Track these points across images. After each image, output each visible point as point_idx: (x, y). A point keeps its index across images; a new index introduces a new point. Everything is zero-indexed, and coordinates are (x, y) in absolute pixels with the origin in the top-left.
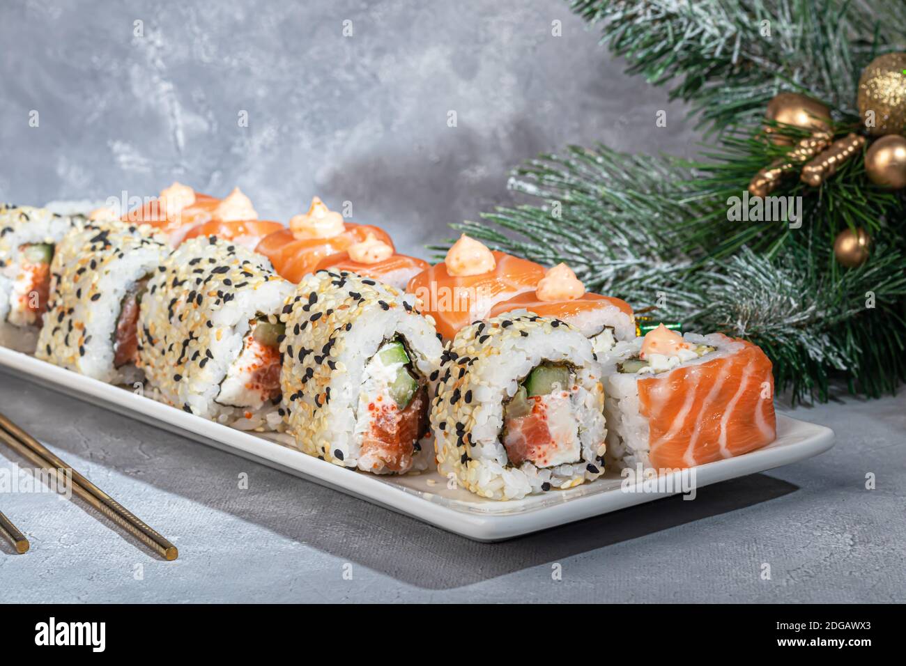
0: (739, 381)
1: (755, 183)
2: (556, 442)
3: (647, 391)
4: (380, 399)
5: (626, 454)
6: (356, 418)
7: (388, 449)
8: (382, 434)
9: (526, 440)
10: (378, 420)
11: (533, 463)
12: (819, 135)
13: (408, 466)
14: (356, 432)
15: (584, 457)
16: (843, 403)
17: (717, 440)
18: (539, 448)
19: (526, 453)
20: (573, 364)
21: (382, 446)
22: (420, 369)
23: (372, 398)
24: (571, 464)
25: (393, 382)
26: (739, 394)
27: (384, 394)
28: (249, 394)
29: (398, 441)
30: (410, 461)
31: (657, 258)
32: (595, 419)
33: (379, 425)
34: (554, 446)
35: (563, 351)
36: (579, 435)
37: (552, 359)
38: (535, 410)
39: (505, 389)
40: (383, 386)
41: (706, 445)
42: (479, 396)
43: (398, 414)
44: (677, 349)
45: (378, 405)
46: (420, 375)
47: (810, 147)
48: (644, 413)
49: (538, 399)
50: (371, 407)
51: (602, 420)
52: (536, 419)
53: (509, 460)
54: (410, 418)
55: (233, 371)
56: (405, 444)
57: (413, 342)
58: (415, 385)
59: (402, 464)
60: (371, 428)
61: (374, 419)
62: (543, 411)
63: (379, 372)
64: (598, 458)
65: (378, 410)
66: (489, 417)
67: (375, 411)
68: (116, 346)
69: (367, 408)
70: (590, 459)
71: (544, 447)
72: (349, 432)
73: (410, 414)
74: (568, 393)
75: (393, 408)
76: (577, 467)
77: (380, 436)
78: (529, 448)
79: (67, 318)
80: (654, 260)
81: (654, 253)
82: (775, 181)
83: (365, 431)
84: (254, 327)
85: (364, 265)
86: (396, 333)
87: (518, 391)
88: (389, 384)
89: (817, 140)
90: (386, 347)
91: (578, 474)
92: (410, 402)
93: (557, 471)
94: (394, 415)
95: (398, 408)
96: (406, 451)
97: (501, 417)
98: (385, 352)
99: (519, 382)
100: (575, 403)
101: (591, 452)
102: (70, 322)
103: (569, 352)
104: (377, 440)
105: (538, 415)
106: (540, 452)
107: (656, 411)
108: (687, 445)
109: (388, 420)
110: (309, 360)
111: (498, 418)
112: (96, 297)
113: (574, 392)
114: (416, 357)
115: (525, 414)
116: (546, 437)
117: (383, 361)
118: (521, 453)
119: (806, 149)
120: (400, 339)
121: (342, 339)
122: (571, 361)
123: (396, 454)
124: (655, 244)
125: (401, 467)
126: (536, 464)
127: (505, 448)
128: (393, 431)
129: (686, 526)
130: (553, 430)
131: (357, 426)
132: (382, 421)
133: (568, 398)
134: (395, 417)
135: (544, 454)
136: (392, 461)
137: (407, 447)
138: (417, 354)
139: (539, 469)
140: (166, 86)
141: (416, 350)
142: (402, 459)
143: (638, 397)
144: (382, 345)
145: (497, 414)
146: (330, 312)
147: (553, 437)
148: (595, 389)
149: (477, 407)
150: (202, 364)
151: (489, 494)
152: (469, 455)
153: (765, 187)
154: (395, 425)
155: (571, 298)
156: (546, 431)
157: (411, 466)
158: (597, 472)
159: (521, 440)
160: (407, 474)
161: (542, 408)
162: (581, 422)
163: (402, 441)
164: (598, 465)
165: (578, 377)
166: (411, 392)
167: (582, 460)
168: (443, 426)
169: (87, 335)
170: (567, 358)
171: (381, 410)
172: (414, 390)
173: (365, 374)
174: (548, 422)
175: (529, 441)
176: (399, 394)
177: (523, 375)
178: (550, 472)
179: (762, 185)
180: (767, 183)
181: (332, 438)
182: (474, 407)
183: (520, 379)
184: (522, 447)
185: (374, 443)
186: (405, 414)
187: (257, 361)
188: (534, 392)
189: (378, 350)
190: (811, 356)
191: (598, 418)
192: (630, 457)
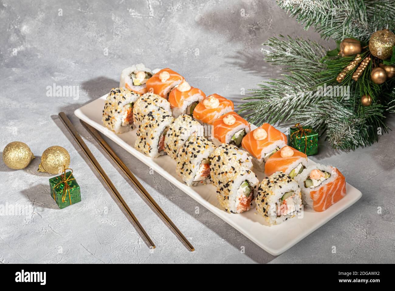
4: (242, 196)
6: (236, 202)
8: (242, 204)
21: (243, 207)
22: (251, 186)
23: (239, 197)
26: (337, 190)
28: (202, 177)
35: (290, 189)
37: (288, 191)
40: (242, 193)
46: (252, 188)
48: (312, 198)
49: (284, 201)
50: (240, 199)
51: (301, 200)
55: (197, 173)
57: (250, 180)
58: (250, 190)
60: (239, 203)
61: (240, 201)
63: (241, 190)
68: (158, 148)
69: (238, 199)
72: (234, 206)
73: (249, 198)
74: (292, 197)
79: (144, 140)
84: (202, 162)
86: (245, 180)
88: (244, 192)
92: (249, 195)
95: (246, 197)
96: (248, 207)
98: (242, 185)
100: (294, 199)
102: (145, 142)
103: (292, 188)
104: (241, 206)
109: (244, 201)
110: (222, 185)
112: (153, 138)
117: (242, 187)
120: (247, 181)
121: (231, 185)
123: (246, 208)
128: (245, 203)
131: (236, 204)
132: (242, 201)
134: (246, 200)
138: (251, 183)
144: (242, 183)
146: (226, 172)
148: (299, 195)
150: (189, 174)
152: (267, 215)
155: (290, 157)
161: (285, 203)
165: (295, 193)
166: (249, 192)
169: (151, 148)
171: (242, 199)
173: (238, 192)
176: (246, 194)
182: (268, 206)
183: (280, 198)
187: (204, 170)
188: (283, 199)
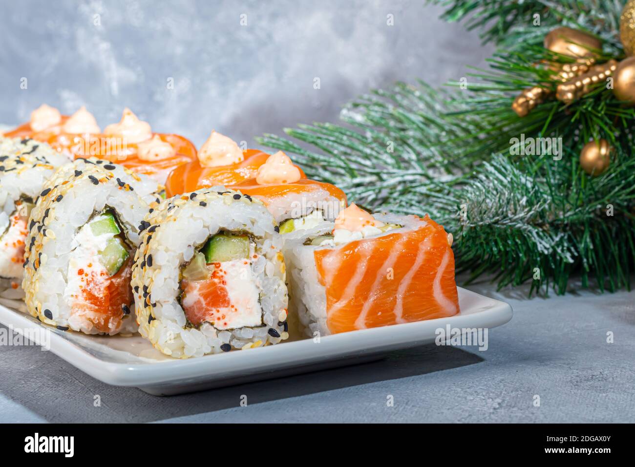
0: (415, 256)
1: (517, 102)
2: (236, 307)
3: (321, 260)
4: (90, 266)
5: (312, 322)
6: (66, 281)
7: (96, 311)
8: (91, 297)
9: (204, 303)
10: (88, 284)
11: (212, 324)
12: (582, 61)
13: (117, 327)
14: (66, 295)
15: (265, 322)
16: (579, 295)
17: (392, 310)
18: (218, 311)
19: (204, 314)
20: (252, 234)
21: (91, 309)
22: (130, 240)
23: (83, 265)
24: (252, 328)
25: (102, 250)
26: (415, 267)
27: (94, 261)
28: (16, 267)
29: (108, 304)
30: (119, 323)
31: (442, 169)
32: (276, 287)
33: (88, 289)
34: (233, 309)
35: (242, 221)
36: (259, 301)
37: (231, 228)
38: (214, 275)
39: (183, 254)
40: (93, 254)
41: (380, 313)
42: (158, 260)
43: (107, 280)
44: (364, 225)
45: (87, 270)
46: (131, 245)
47: (572, 71)
48: (322, 283)
49: (218, 265)
50: (81, 272)
52: (214, 284)
53: (187, 321)
54: (119, 284)
56: (115, 307)
57: (124, 215)
58: (125, 255)
59: (110, 325)
60: (80, 291)
61: (84, 284)
62: (222, 276)
63: (88, 240)
64: (280, 324)
65: (87, 275)
66: (165, 279)
67: (84, 276)
69: (77, 272)
70: (271, 324)
71: (223, 310)
72: (59, 295)
73: (119, 280)
74: (249, 261)
75: (102, 274)
76: (257, 330)
77: (90, 299)
78: (207, 310)
80: (440, 173)
81: (438, 165)
82: (536, 100)
83: (74, 294)
84: (19, 207)
85: (147, 162)
86: (106, 206)
87: (194, 257)
88: (99, 252)
89: (579, 65)
90: (97, 218)
91: (259, 337)
92: (120, 269)
93: (238, 334)
94: (102, 280)
95: (107, 274)
96: (115, 313)
97: (177, 281)
98: (95, 223)
99: (196, 248)
100: (254, 271)
101: (272, 317)
103: (249, 223)
104: (88, 303)
105: (216, 280)
106: (220, 315)
107: (329, 279)
108: (359, 313)
109: (97, 285)
110: (35, 230)
111: (174, 280)
113: (254, 260)
114: (127, 229)
115: (204, 278)
116: (225, 301)
117: (93, 231)
118: (199, 315)
119: (567, 73)
120: (111, 211)
121: (54, 209)
122: (250, 231)
123: (105, 316)
124: (440, 159)
125: (109, 329)
126: (215, 326)
127: (183, 309)
128: (100, 294)
129: (352, 388)
130: (232, 295)
131: (66, 289)
132: (92, 285)
133: (248, 265)
134: (103, 282)
135: (224, 317)
136: (99, 323)
137: (118, 310)
138: (127, 226)
139: (219, 331)
140: (104, 46)
141: (127, 223)
142: (111, 320)
143: (315, 267)
144: (92, 216)
145: (173, 277)
147: (232, 302)
148: (275, 258)
149: (157, 271)
151: (168, 351)
152: (153, 316)
153: (526, 104)
154: (102, 289)
155: (284, 181)
156: (225, 296)
157: (120, 328)
158: (278, 336)
159: (199, 302)
160: (118, 335)
161: (221, 274)
162: (261, 288)
163: (111, 305)
164: (280, 330)
165: (258, 247)
166: (121, 260)
167: (264, 325)
168: (137, 288)
170: (247, 228)
171: (90, 276)
172: (124, 258)
173: (74, 241)
174: (227, 287)
175: (208, 304)
176: (109, 262)
177: (201, 241)
178: (230, 334)
179: (523, 103)
180: (527, 101)
181: (46, 299)
182: (154, 270)
183: (197, 245)
184: (200, 309)
185: (84, 305)
186: (114, 280)
187: (21, 238)
188: (213, 258)
189: (89, 220)
190: (539, 249)
191: (279, 286)
192: (314, 324)
